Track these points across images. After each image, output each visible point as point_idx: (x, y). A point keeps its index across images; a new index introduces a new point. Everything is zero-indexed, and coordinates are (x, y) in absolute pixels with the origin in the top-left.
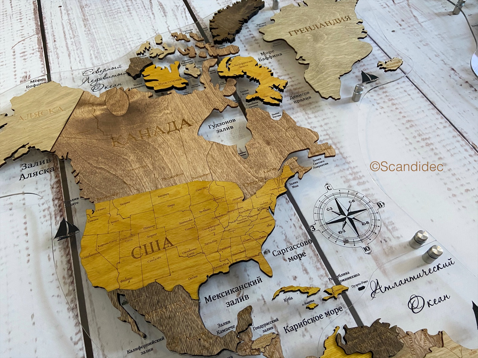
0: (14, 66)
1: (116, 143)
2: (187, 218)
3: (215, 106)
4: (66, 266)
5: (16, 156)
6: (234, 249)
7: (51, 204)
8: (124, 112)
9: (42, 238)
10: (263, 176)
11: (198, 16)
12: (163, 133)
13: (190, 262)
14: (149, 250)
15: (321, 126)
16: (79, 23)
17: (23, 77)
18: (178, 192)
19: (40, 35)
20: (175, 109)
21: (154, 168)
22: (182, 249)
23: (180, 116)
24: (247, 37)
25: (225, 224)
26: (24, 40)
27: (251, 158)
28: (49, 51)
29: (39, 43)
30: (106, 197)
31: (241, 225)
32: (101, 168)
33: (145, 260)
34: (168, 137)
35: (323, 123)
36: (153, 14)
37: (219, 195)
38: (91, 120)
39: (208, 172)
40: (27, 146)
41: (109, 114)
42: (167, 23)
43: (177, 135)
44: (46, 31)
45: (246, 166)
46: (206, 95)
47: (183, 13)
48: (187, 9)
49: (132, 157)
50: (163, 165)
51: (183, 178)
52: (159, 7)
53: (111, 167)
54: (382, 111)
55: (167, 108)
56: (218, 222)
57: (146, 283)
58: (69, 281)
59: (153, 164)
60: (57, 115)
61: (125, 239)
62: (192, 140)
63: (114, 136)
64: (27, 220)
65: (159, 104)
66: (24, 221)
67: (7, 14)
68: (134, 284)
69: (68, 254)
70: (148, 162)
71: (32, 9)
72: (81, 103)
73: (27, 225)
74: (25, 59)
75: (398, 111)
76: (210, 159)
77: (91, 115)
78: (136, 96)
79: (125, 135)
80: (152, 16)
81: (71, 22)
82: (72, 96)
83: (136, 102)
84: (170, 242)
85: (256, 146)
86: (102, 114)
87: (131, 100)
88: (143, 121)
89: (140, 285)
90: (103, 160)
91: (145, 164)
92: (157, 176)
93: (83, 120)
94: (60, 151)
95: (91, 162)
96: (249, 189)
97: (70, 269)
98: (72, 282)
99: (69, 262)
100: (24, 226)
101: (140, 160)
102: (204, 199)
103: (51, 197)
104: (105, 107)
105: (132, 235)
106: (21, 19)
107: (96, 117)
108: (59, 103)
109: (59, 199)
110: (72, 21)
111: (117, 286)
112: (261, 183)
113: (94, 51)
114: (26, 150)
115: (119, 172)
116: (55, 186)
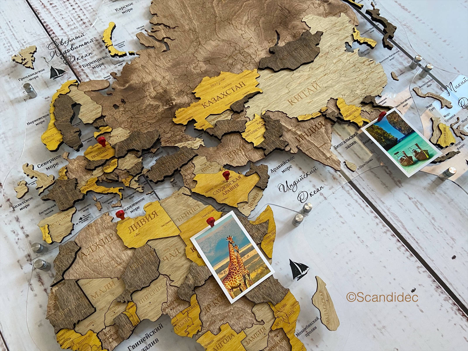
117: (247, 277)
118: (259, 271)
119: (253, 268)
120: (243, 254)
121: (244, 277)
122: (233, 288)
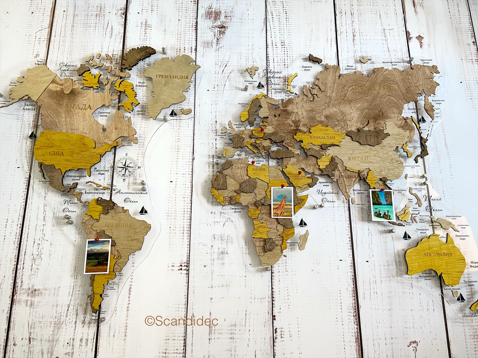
0: (34, 46)
1: (60, 107)
2: (72, 148)
3: (105, 104)
4: (30, 148)
5: (23, 99)
6: (82, 164)
7: (31, 123)
8: (68, 92)
9: (25, 135)
10: (106, 142)
11: (126, 44)
12: (79, 108)
13: (66, 163)
14: (55, 154)
15: (144, 128)
16: (69, 27)
17: (36, 55)
18: (73, 137)
19: (50, 29)
20: (89, 99)
21: (70, 123)
22: (65, 157)
23: (89, 103)
24: (141, 67)
25: (83, 155)
26: (42, 30)
27: (106, 133)
28: (51, 42)
29: (48, 35)
30: (49, 129)
31: (88, 157)
32: (51, 116)
33: (53, 156)
34: (80, 111)
35: (146, 127)
36: (106, 34)
37: (86, 143)
38: (55, 91)
39: (88, 132)
40: (28, 96)
41: (62, 91)
42: (110, 43)
43: (84, 111)
44: (53, 27)
45: (103, 135)
46: (104, 96)
47: (120, 39)
48: (123, 37)
49: (63, 115)
50: (73, 123)
51: (78, 131)
52: (110, 30)
53: (55, 117)
54: (172, 130)
55: (85, 97)
56: (81, 153)
57: (51, 164)
58: (30, 153)
59: (70, 121)
60: (43, 85)
61: (49, 147)
62: (89, 116)
63: (61, 103)
64: (22, 126)
65: (83, 94)
66: (21, 126)
67: (38, 8)
68: (47, 163)
69: (32, 144)
70: (68, 119)
71: (51, 8)
72: (53, 82)
73: (22, 128)
74: (39, 43)
75: (178, 133)
76: (91, 127)
77: (55, 89)
78: (76, 86)
79: (65, 104)
80: (104, 35)
81: (66, 26)
82: (51, 76)
83: (75, 89)
84: (63, 154)
85: (110, 128)
86: (60, 90)
87: (73, 87)
88: (74, 100)
89: (49, 164)
90: (53, 113)
91: (67, 120)
92: (69, 127)
93: (51, 90)
94: (39, 102)
95: (48, 112)
96: (99, 145)
97: (31, 149)
98: (31, 154)
99: (32, 147)
100: (21, 128)
101: (66, 117)
102: (81, 143)
103: (32, 120)
104: (62, 87)
105: (52, 147)
106: (44, 14)
107: (57, 91)
108: (45, 78)
109: (35, 122)
110: (67, 24)
111: (42, 161)
112: (104, 144)
113: (70, 49)
114: (27, 97)
115: (57, 120)
116: (35, 116)
117: (283, 213)
118: (288, 214)
119: (287, 212)
120: (286, 205)
121: (282, 212)
122: (275, 213)
